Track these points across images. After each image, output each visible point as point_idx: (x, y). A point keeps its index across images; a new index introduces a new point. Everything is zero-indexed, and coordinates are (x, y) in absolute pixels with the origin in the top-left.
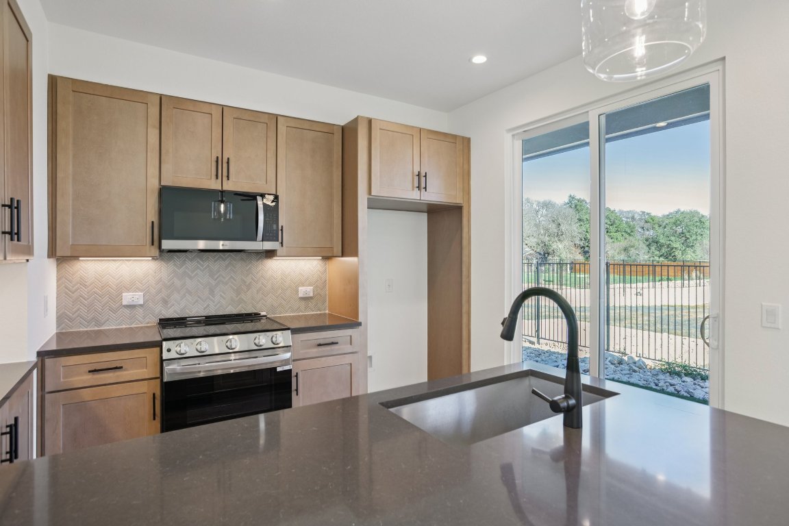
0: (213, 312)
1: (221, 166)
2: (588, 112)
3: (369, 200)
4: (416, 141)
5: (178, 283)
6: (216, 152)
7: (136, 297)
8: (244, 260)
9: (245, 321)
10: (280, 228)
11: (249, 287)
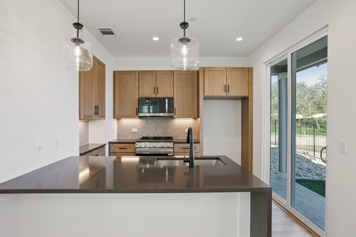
0: (157, 136)
1: (156, 90)
2: (287, 53)
3: (204, 97)
4: (225, 73)
5: (147, 126)
6: (154, 86)
7: (135, 130)
8: (166, 119)
9: (168, 139)
10: (174, 109)
11: (168, 128)
